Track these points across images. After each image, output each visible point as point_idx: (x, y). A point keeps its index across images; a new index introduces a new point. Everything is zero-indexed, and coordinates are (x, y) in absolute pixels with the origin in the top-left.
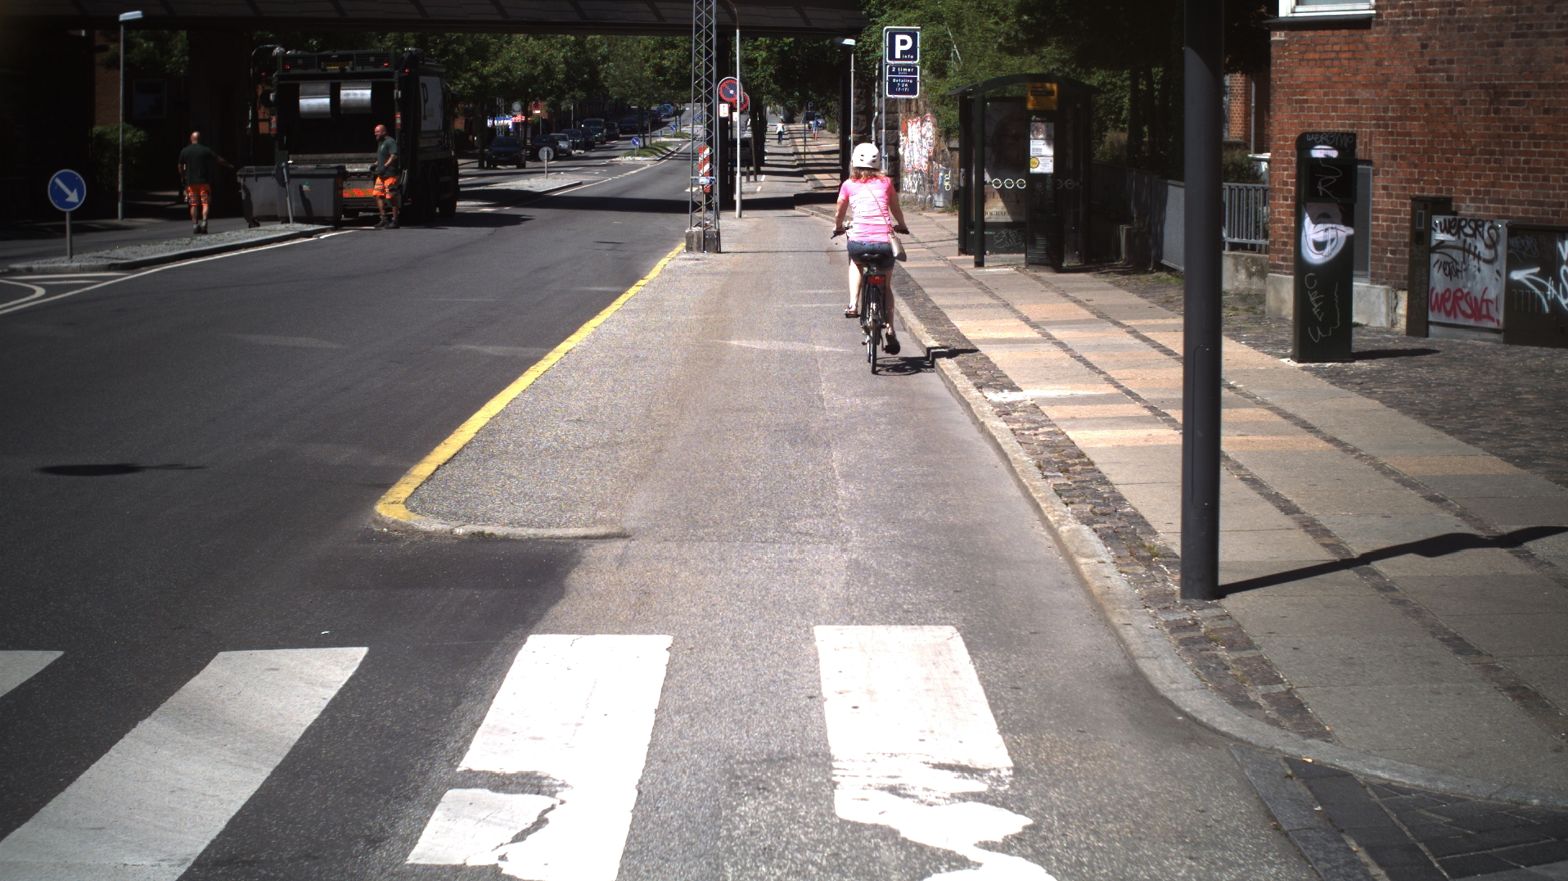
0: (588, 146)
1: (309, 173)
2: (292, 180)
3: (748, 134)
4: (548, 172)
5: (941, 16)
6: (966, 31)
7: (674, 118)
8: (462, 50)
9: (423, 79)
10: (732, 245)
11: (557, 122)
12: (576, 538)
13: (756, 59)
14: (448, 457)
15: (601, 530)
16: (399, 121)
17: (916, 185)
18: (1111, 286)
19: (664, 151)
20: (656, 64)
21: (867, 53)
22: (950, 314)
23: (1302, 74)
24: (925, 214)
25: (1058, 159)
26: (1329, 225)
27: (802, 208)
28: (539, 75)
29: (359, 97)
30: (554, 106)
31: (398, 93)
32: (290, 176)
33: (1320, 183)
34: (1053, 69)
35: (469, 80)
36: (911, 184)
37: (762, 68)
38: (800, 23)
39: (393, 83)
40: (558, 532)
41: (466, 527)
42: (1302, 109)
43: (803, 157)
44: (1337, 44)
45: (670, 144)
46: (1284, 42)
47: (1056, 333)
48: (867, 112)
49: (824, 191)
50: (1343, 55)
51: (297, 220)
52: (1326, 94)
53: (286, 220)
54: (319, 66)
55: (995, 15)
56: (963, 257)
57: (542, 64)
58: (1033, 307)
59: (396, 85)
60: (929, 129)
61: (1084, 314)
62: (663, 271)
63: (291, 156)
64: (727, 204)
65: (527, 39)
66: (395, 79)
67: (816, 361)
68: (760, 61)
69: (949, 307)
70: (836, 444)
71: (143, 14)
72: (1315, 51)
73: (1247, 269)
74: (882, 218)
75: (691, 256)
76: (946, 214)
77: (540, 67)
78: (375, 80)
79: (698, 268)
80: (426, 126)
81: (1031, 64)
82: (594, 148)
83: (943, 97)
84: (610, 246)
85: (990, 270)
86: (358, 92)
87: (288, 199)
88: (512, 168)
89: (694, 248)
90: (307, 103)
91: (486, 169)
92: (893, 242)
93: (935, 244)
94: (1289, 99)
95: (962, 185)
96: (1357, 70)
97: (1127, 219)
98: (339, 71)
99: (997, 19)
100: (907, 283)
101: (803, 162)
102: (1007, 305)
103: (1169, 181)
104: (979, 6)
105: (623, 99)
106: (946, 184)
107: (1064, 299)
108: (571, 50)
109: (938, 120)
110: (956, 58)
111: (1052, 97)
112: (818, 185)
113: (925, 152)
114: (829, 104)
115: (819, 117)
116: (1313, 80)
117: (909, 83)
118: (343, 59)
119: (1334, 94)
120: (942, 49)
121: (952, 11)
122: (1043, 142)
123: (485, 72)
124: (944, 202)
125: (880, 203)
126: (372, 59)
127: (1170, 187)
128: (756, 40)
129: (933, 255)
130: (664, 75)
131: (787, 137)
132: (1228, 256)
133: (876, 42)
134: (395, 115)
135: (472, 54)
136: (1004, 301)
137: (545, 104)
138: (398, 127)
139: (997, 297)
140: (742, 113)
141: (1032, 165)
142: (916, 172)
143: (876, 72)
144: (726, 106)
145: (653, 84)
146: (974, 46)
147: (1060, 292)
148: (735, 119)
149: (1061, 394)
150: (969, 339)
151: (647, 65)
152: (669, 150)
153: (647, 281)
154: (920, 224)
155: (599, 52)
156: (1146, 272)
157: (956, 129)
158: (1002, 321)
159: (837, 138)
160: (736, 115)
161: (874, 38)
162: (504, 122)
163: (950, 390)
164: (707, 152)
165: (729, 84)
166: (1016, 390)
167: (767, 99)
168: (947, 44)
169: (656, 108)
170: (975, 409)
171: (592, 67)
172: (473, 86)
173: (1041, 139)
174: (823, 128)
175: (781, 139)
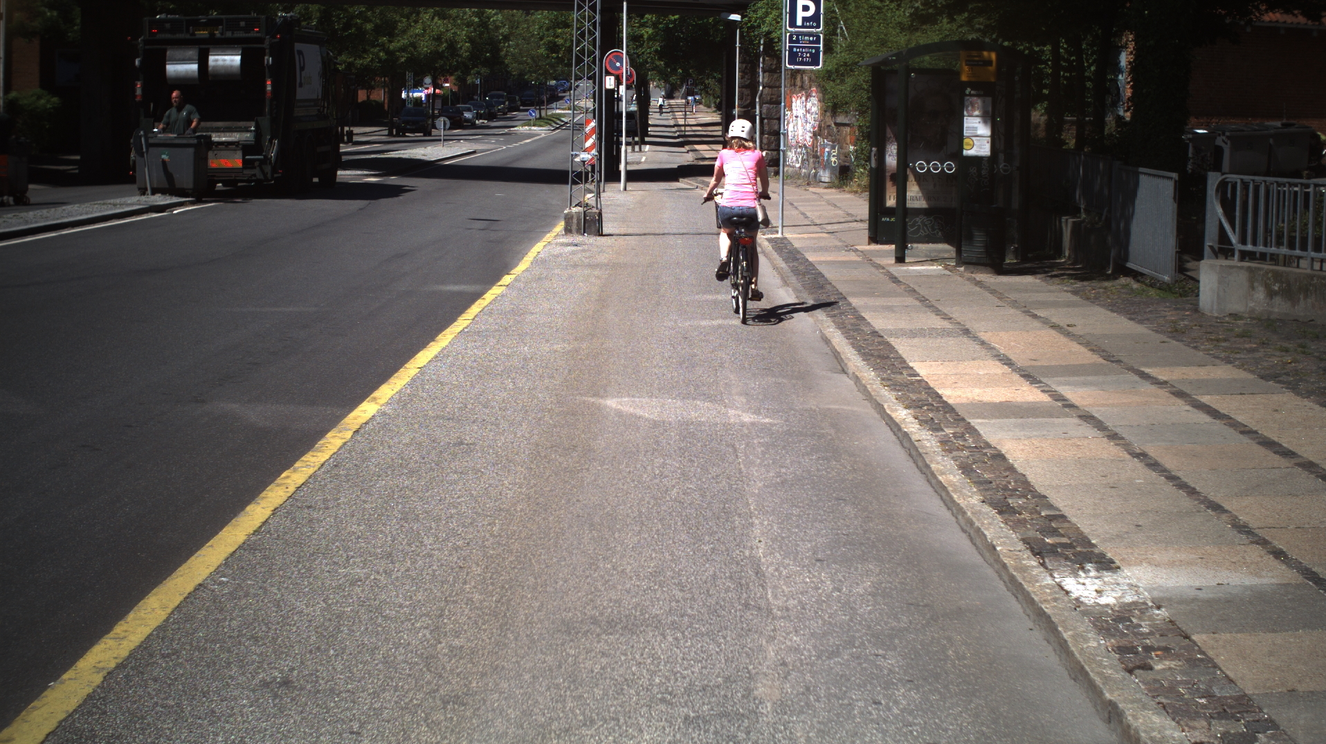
0: (491, 116)
2: (151, 150)
3: (634, 108)
4: (444, 140)
6: (852, 7)
7: (568, 93)
8: (369, 26)
9: (298, 46)
10: (615, 225)
11: (465, 94)
13: (642, 36)
16: (269, 88)
17: (800, 159)
19: (558, 122)
20: (550, 42)
21: (753, 27)
22: (901, 349)
24: (811, 189)
25: (995, 140)
27: (686, 180)
28: (443, 51)
29: (228, 63)
30: (461, 81)
31: (269, 60)
32: (149, 145)
35: (377, 55)
36: (795, 159)
37: (648, 44)
39: (264, 49)
43: (683, 128)
45: (564, 115)
47: (1072, 394)
48: (751, 86)
49: (704, 163)
51: (155, 191)
53: (143, 192)
54: (188, 31)
56: (877, 247)
57: (446, 41)
59: (267, 51)
60: (814, 104)
64: (612, 176)
65: (433, 19)
66: (266, 45)
68: (646, 37)
69: (895, 334)
73: (1267, 287)
74: (750, 186)
75: (569, 239)
76: (833, 190)
77: (445, 44)
78: (244, 46)
79: (576, 258)
80: (301, 94)
82: (496, 118)
83: (831, 72)
84: (482, 224)
85: (916, 269)
86: (226, 57)
87: (146, 170)
89: (574, 230)
90: (173, 69)
91: (394, 136)
93: (836, 227)
95: (873, 165)
98: (208, 36)
101: (683, 133)
102: (966, 332)
103: (1141, 169)
105: (521, 74)
106: (833, 159)
107: (1037, 323)
108: (475, 31)
109: (824, 95)
110: (843, 35)
111: (990, 68)
112: (700, 157)
113: (809, 127)
115: (697, 94)
117: (811, 53)
118: (213, 24)
122: (978, 120)
123: (391, 48)
124: (831, 178)
125: (750, 173)
126: (242, 24)
127: (1142, 178)
128: (642, 17)
129: (837, 243)
130: (557, 52)
131: (668, 110)
132: (1242, 268)
133: (761, 18)
134: (265, 82)
135: (378, 30)
136: (959, 323)
137: (453, 78)
138: (269, 95)
139: (946, 314)
140: (628, 88)
141: (965, 147)
142: (800, 147)
143: (762, 47)
144: (613, 78)
145: (548, 61)
146: (860, 22)
147: (1023, 309)
148: (621, 93)
149: (1197, 584)
150: (950, 401)
151: (542, 42)
152: (563, 121)
153: (513, 276)
154: (808, 200)
155: (501, 31)
156: (1108, 278)
157: (843, 104)
158: (976, 363)
159: (714, 112)
160: (622, 89)
161: (760, 13)
162: (416, 95)
163: (975, 544)
164: (593, 124)
165: (615, 57)
166: (1106, 564)
167: (652, 75)
168: (834, 20)
169: (553, 82)
170: (1065, 636)
171: (494, 47)
172: (380, 61)
173: (977, 116)
174: (701, 103)
175: (661, 113)
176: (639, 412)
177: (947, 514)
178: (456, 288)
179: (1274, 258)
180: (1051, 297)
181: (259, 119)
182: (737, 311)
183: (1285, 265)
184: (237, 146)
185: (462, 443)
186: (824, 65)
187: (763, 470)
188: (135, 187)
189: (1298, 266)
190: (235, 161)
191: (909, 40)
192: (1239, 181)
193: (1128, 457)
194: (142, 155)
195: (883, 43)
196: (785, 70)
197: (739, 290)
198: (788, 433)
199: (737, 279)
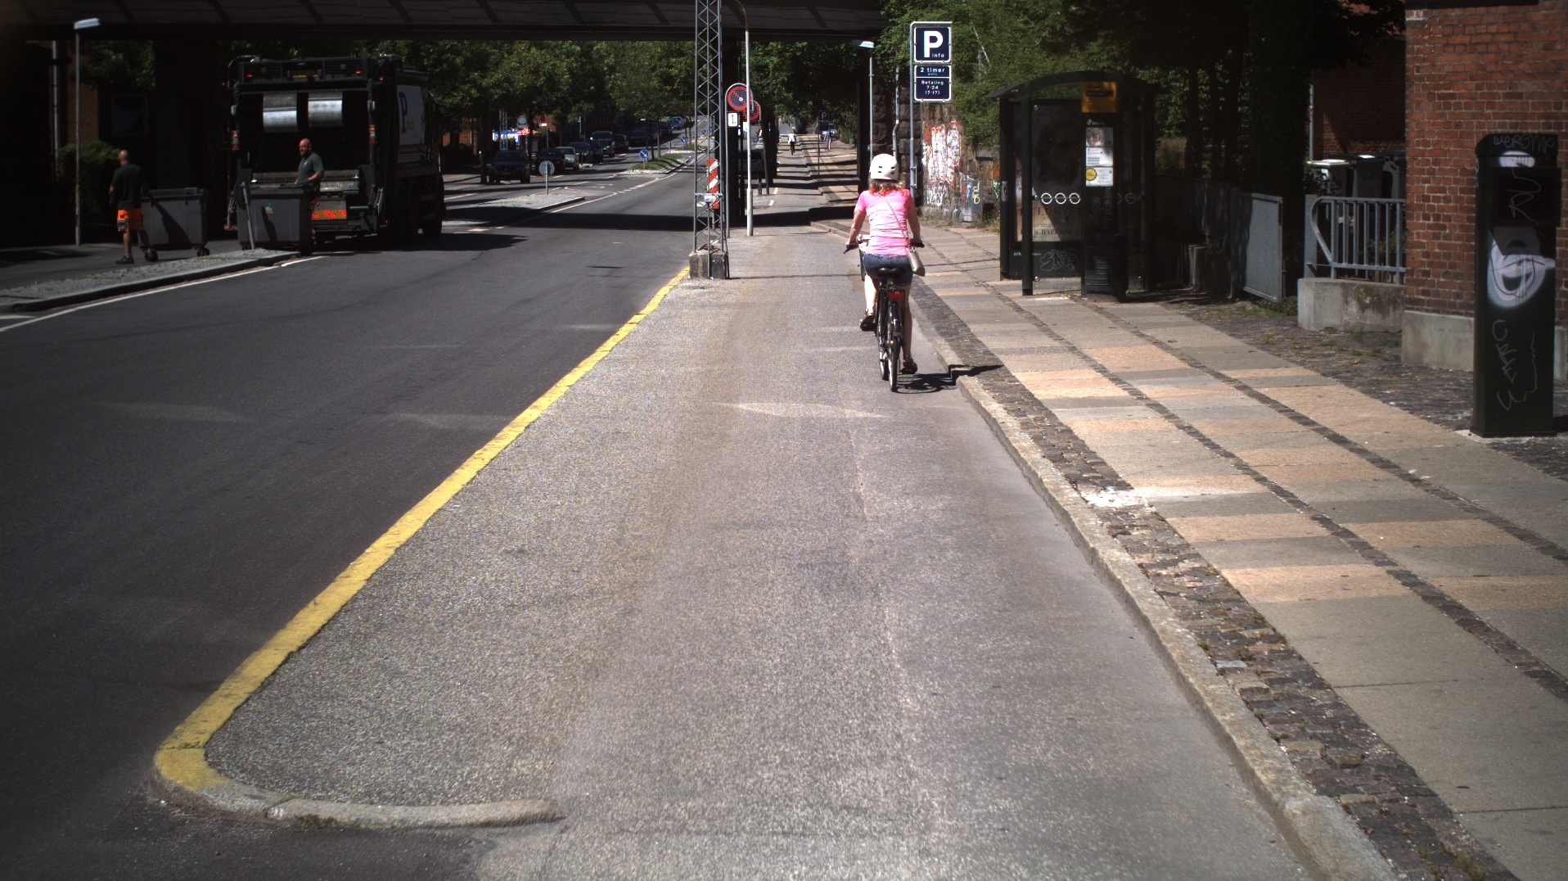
0: (597, 160)
1: (273, 193)
2: (254, 202)
3: (760, 146)
4: (549, 187)
5: (966, 16)
6: (994, 30)
7: (684, 130)
8: (458, 60)
9: (400, 88)
10: (742, 268)
11: (565, 135)
12: (472, 826)
13: (767, 66)
14: (311, 633)
15: (514, 809)
16: (373, 135)
17: (941, 198)
18: (1190, 320)
19: (674, 163)
20: (663, 73)
21: (886, 56)
22: (1008, 362)
23: (1447, 62)
24: (951, 229)
25: (1117, 169)
26: (1523, 257)
27: (818, 224)
28: (542, 86)
29: (329, 109)
30: (561, 120)
31: (372, 104)
32: (251, 197)
33: (1512, 201)
34: (1104, 67)
35: (469, 93)
36: (935, 197)
37: (773, 74)
38: (814, 25)
39: (366, 93)
40: (440, 814)
41: (290, 804)
42: (1447, 106)
43: (816, 168)
44: (1493, 24)
45: (680, 156)
46: (1423, 23)
47: (1150, 390)
48: (887, 120)
49: (841, 205)
50: (1502, 38)
51: (258, 245)
52: (1478, 87)
53: (246, 246)
54: (285, 75)
55: (1024, 14)
56: (1006, 282)
57: (545, 74)
58: (1106, 350)
59: (370, 95)
60: (954, 138)
61: (1171, 361)
62: (662, 303)
63: (255, 175)
64: (738, 221)
65: (529, 49)
66: (369, 88)
67: (848, 434)
68: (771, 66)
69: (1006, 352)
70: (888, 591)
71: (100, 22)
72: (1464, 34)
73: (1359, 300)
74: (900, 231)
75: (696, 283)
76: (975, 230)
77: (543, 78)
78: (346, 90)
79: (702, 299)
80: (405, 139)
81: (1075, 63)
82: (602, 161)
83: (969, 102)
84: (605, 272)
85: (1040, 300)
86: (327, 103)
87: (249, 222)
88: (516, 182)
89: (700, 274)
90: (271, 116)
91: (488, 184)
92: (910, 255)
93: (971, 266)
94: (1430, 94)
95: (1004, 200)
96: (1521, 56)
97: (1199, 239)
98: (306, 80)
99: (1026, 18)
100: (946, 317)
101: (817, 174)
102: (1073, 349)
103: (1254, 195)
104: (1007, 5)
105: (629, 113)
106: (975, 197)
107: (1141, 341)
108: (577, 61)
109: (965, 127)
111: (1111, 98)
112: (834, 199)
113: (950, 162)
114: (843, 114)
115: (832, 128)
116: (1462, 69)
117: (939, 86)
118: (310, 67)
119: (1490, 87)
120: (968, 51)
121: (978, 10)
122: (1100, 150)
123: (484, 84)
124: (973, 217)
125: (898, 217)
126: (343, 66)
127: (1255, 202)
128: (767, 45)
129: (969, 280)
130: (673, 85)
131: (800, 148)
132: (1336, 284)
133: (896, 45)
134: (368, 128)
135: (470, 64)
136: (1068, 343)
137: (551, 116)
138: (372, 142)
139: (1058, 336)
140: (752, 123)
141: (1088, 177)
142: (941, 184)
143: (897, 76)
144: (735, 115)
145: (660, 94)
146: (1002, 47)
147: (1133, 330)
148: (744, 129)
149: (1186, 494)
150: (1039, 398)
151: (654, 74)
152: (678, 163)
153: (642, 317)
154: (947, 241)
155: (606, 62)
156: (1226, 302)
157: (985, 137)
158: (1073, 371)
159: (853, 148)
160: (746, 126)
161: (894, 40)
162: (510, 136)
163: (1032, 484)
164: (715, 164)
165: (737, 91)
166: (1123, 486)
167: (779, 108)
168: (973, 45)
169: (665, 119)
170: (1074, 520)
171: (598, 78)
172: (472, 99)
173: (1099, 147)
174: (837, 138)
175: (793, 150)
176: (766, 412)
177: (1016, 469)
178: (588, 327)
179: (1371, 276)
180: (1165, 319)
181: (363, 166)
182: (886, 378)
183: (1380, 281)
184: (340, 196)
185: (619, 432)
186: (953, 98)
187: (870, 445)
188: (236, 243)
189: (1392, 282)
190: (339, 212)
191: (1056, 65)
192: (1333, 203)
193: (1175, 428)
194: (244, 207)
195: (1028, 69)
196: (914, 104)
197: (888, 353)
198: (896, 424)
199: (886, 339)
